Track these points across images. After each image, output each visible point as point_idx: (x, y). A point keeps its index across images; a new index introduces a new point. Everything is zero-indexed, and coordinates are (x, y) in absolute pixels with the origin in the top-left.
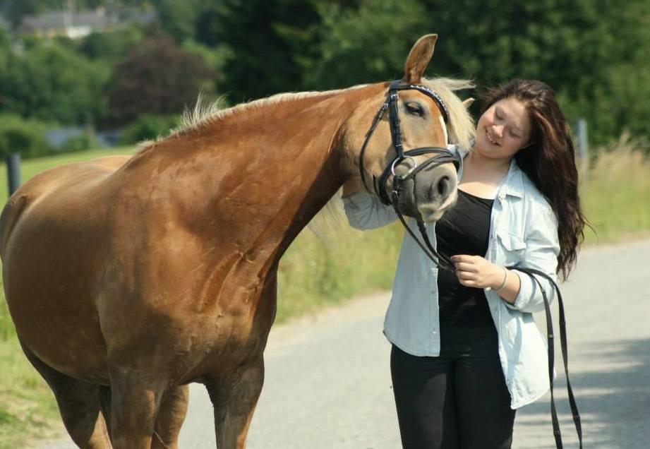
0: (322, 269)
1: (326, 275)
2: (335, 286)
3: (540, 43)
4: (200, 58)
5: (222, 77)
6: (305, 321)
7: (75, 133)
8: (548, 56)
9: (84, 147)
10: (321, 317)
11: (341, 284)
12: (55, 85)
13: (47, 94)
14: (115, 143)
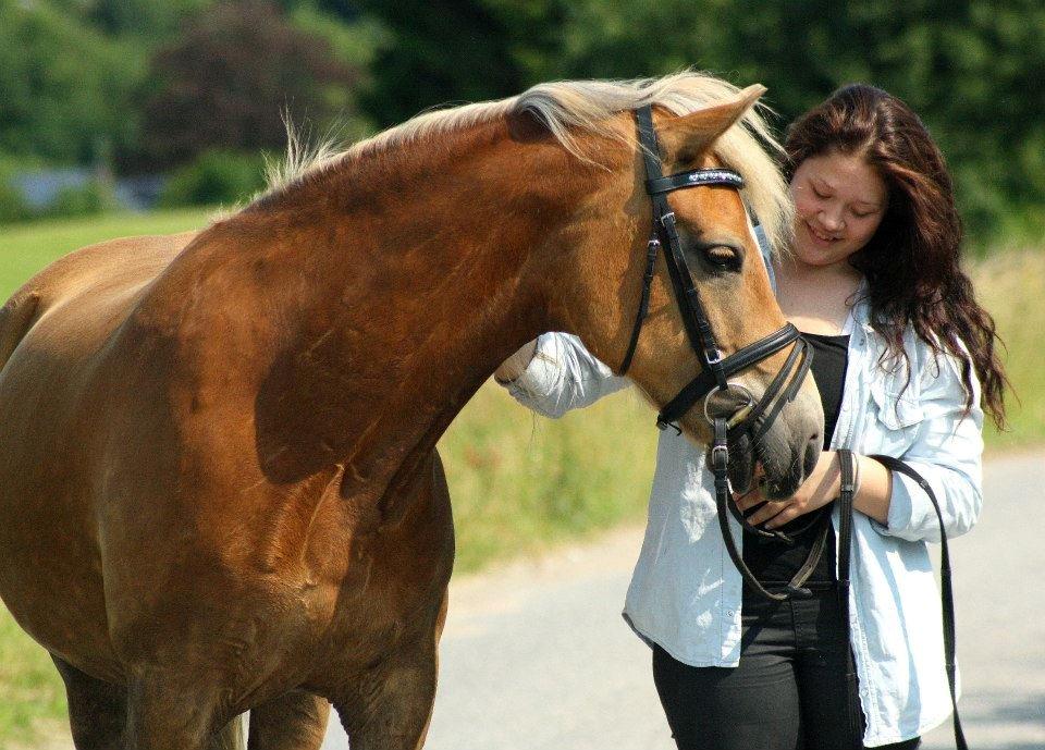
0: (555, 469)
1: (562, 481)
2: (578, 504)
3: (993, 40)
4: (324, 44)
5: (367, 83)
6: (518, 569)
7: (71, 180)
8: (1009, 66)
9: (90, 208)
10: (551, 563)
11: (592, 501)
12: (37, 83)
13: (22, 100)
14: (151, 202)
